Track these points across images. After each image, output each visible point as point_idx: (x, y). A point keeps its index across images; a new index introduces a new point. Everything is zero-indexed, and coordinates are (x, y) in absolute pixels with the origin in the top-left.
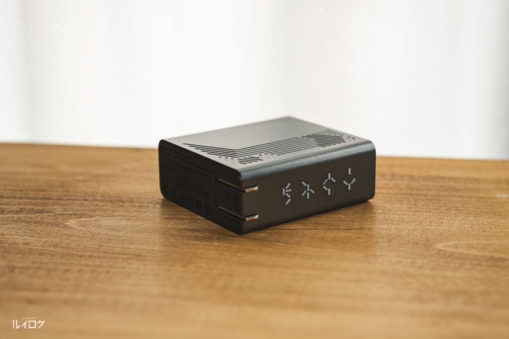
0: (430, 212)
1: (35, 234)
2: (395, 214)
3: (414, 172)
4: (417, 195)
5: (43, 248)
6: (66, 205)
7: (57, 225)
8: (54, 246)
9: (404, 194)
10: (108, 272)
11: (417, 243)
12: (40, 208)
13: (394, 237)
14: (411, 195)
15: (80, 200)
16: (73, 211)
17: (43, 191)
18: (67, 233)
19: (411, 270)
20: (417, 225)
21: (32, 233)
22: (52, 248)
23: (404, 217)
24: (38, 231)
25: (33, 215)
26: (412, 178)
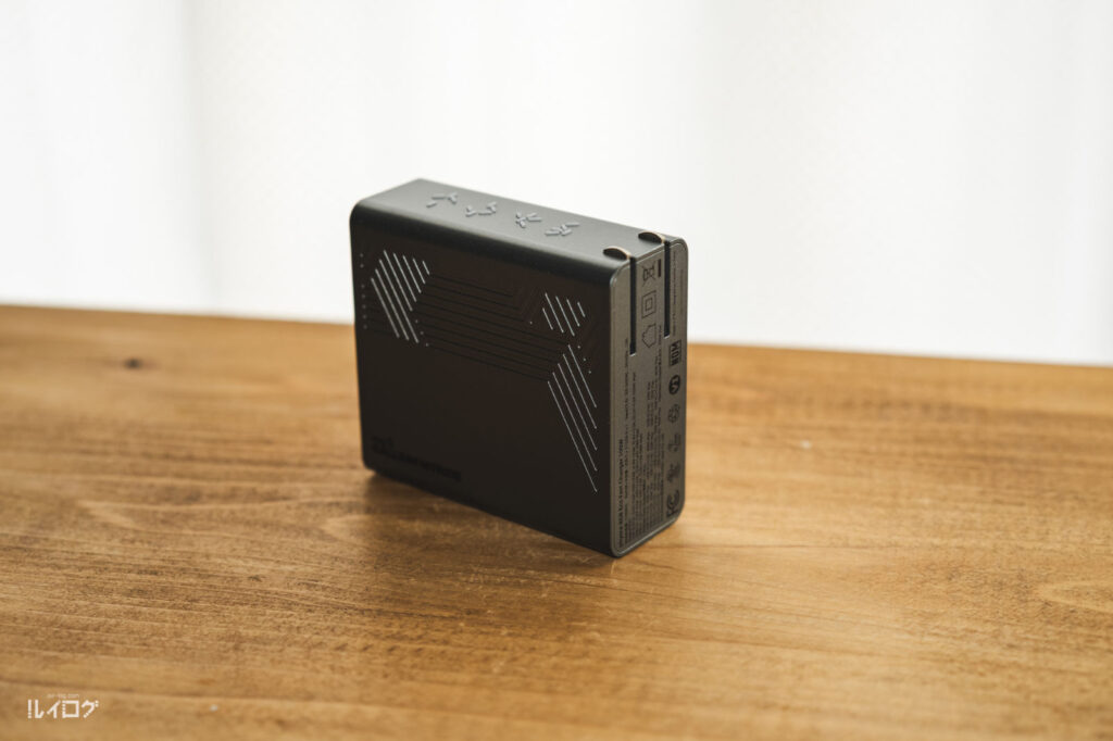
0: (1022, 504)
1: (269, 556)
2: (956, 508)
3: (988, 400)
4: (998, 460)
5: (288, 591)
6: (317, 479)
7: (307, 532)
8: (309, 586)
9: (972, 457)
10: (418, 652)
11: (1001, 583)
12: (267, 487)
13: (956, 570)
14: (984, 459)
15: (340, 467)
16: (333, 495)
17: (269, 442)
18: (328, 550)
19: (994, 653)
20: (998, 537)
21: (262, 553)
22: (304, 591)
23: (973, 516)
24: (274, 547)
25: (257, 507)
26: (983, 414)
